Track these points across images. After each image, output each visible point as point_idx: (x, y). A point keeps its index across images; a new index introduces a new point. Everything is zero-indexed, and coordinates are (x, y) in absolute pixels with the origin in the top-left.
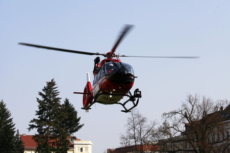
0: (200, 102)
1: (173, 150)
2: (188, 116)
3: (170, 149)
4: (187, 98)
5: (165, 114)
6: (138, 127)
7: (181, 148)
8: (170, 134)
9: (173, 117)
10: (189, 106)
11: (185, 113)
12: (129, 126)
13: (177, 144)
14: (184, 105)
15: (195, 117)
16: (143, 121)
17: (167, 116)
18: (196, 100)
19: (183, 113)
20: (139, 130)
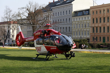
0: (34, 4)
1: (22, 23)
2: (29, 10)
3: (21, 23)
4: (29, 2)
5: (19, 8)
6: (8, 13)
7: (25, 23)
8: (21, 17)
9: (23, 10)
10: (29, 6)
11: (28, 8)
12: (5, 13)
13: (24, 21)
14: (27, 5)
15: (31, 10)
16: (11, 11)
17: (20, 9)
18: (32, 3)
19: (27, 8)
20: (9, 15)
